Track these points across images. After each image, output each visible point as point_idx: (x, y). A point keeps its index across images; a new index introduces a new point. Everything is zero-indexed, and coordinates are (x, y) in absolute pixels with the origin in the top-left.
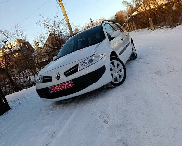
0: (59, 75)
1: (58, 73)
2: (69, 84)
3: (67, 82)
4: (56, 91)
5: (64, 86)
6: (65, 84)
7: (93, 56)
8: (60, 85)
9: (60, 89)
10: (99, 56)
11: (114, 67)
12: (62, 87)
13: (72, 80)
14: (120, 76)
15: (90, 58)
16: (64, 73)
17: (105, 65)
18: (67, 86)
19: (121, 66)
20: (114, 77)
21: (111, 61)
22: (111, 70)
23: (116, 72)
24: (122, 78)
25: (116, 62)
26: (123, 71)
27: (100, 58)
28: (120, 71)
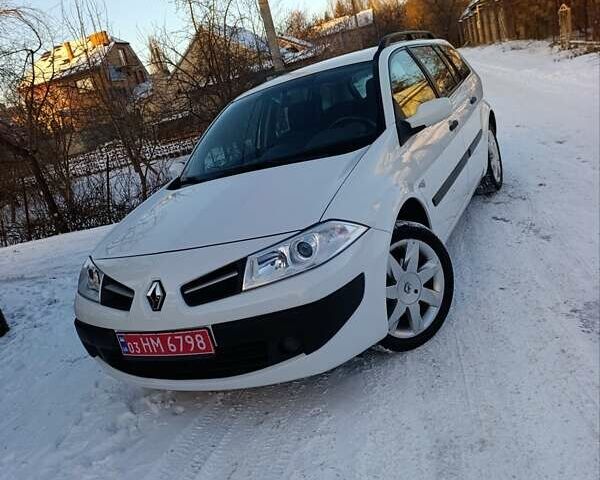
0: (158, 293)
1: (159, 282)
2: (196, 343)
3: (192, 331)
4: (142, 352)
5: (177, 342)
6: (181, 338)
7: (313, 229)
8: (162, 335)
9: (158, 348)
10: (343, 230)
11: (405, 267)
12: (170, 345)
13: (213, 326)
14: (424, 307)
15: (302, 238)
16: (184, 288)
17: (362, 274)
18: (187, 346)
19: (434, 264)
20: (399, 312)
21: (396, 245)
22: (391, 281)
23: (412, 291)
24: (433, 313)
25: (413, 247)
26: (439, 286)
27: (348, 239)
28: (430, 285)
